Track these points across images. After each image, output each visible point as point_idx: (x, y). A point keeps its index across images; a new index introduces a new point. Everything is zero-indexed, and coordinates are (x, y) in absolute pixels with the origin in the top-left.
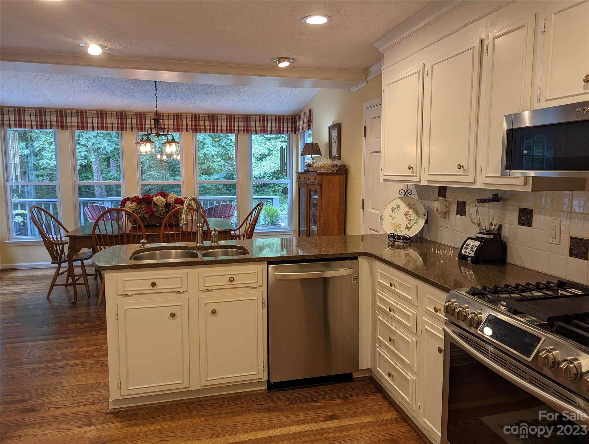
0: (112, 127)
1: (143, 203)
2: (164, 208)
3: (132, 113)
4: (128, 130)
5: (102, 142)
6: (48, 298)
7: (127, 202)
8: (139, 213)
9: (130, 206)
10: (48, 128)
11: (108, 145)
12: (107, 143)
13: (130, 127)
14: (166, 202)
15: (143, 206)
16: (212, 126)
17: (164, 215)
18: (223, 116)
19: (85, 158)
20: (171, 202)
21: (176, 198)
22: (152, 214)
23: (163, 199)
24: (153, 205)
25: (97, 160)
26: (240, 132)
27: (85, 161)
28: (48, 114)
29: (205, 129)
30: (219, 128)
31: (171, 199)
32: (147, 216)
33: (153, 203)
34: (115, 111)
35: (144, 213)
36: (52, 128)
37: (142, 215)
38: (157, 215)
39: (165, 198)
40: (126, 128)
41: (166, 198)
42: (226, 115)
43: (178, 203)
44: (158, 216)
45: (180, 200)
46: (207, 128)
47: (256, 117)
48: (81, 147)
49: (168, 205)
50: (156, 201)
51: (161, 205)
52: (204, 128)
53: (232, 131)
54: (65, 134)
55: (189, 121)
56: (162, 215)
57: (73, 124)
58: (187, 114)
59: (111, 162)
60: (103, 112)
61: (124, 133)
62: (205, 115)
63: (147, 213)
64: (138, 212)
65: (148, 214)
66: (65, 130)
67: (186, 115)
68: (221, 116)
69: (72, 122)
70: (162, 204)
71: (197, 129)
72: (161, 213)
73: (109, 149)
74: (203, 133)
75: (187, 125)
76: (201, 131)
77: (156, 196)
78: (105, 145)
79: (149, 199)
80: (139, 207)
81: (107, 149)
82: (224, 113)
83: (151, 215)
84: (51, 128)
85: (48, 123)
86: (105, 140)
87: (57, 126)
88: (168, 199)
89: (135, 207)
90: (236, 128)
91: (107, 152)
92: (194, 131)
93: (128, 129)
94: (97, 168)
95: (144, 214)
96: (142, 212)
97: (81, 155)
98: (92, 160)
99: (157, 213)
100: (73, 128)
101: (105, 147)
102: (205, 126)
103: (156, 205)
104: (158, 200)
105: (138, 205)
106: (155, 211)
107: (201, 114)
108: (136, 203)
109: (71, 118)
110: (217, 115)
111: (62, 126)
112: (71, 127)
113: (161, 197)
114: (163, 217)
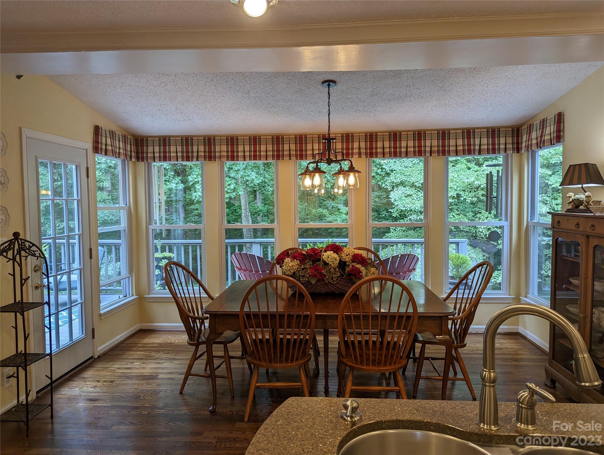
0: (266, 155)
1: (308, 260)
2: (337, 270)
3: (290, 137)
4: (284, 158)
5: (251, 174)
6: (181, 393)
7: (287, 259)
8: (302, 276)
9: (290, 265)
10: (195, 159)
11: (256, 177)
12: (255, 175)
13: (287, 154)
14: (340, 259)
15: (308, 266)
16: (394, 148)
17: (337, 279)
18: (409, 133)
19: (234, 191)
20: (347, 259)
21: (354, 254)
22: (321, 278)
23: (335, 255)
24: (321, 263)
25: (245, 194)
26: (432, 155)
27: (234, 194)
28: (195, 143)
29: (384, 152)
30: (403, 150)
31: (347, 255)
32: (313, 282)
33: (321, 261)
34: (270, 136)
35: (309, 276)
36: (199, 159)
37: (307, 279)
38: (328, 279)
39: (337, 254)
40: (283, 156)
41: (339, 253)
42: (414, 132)
43: (358, 262)
44: (330, 281)
45: (360, 257)
46: (387, 150)
47: (458, 131)
48: (230, 180)
49: (342, 264)
50: (326, 258)
51: (333, 265)
52: (382, 150)
53: (421, 153)
54: (213, 166)
55: (362, 143)
56: (335, 280)
57: (222, 154)
58: (359, 133)
59: (257, 195)
60: (256, 137)
61: (280, 162)
62: (384, 134)
63: (314, 276)
64: (301, 274)
65: (314, 278)
66: (213, 161)
67: (358, 135)
68: (406, 133)
69: (221, 152)
70: (335, 263)
71: (373, 152)
72: (333, 277)
73: (257, 182)
74: (380, 157)
75: (359, 149)
76: (378, 156)
77: (325, 251)
78: (254, 177)
79: (316, 254)
80: (302, 267)
81: (255, 181)
82: (411, 129)
83: (318, 280)
84: (197, 160)
85: (195, 154)
86: (253, 173)
87: (205, 157)
88: (343, 255)
89: (296, 267)
90: (428, 149)
91: (254, 184)
92: (368, 156)
93: (286, 157)
94: (245, 201)
95: (310, 278)
96: (306, 275)
97: (230, 188)
98: (240, 193)
99: (327, 277)
100: (222, 159)
101: (253, 180)
102: (383, 148)
103: (326, 264)
104: (329, 256)
105: (300, 263)
106: (325, 273)
107: (379, 132)
108: (298, 261)
109: (220, 146)
110: (400, 133)
111: (210, 157)
112: (220, 157)
113: (332, 252)
114: (335, 282)
